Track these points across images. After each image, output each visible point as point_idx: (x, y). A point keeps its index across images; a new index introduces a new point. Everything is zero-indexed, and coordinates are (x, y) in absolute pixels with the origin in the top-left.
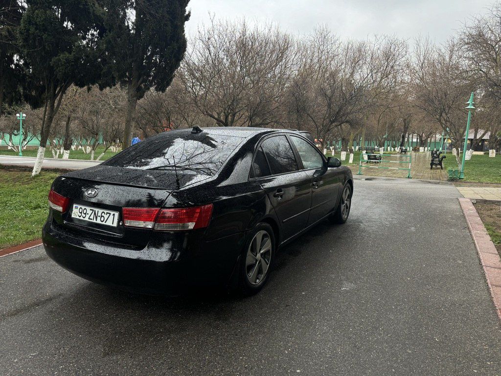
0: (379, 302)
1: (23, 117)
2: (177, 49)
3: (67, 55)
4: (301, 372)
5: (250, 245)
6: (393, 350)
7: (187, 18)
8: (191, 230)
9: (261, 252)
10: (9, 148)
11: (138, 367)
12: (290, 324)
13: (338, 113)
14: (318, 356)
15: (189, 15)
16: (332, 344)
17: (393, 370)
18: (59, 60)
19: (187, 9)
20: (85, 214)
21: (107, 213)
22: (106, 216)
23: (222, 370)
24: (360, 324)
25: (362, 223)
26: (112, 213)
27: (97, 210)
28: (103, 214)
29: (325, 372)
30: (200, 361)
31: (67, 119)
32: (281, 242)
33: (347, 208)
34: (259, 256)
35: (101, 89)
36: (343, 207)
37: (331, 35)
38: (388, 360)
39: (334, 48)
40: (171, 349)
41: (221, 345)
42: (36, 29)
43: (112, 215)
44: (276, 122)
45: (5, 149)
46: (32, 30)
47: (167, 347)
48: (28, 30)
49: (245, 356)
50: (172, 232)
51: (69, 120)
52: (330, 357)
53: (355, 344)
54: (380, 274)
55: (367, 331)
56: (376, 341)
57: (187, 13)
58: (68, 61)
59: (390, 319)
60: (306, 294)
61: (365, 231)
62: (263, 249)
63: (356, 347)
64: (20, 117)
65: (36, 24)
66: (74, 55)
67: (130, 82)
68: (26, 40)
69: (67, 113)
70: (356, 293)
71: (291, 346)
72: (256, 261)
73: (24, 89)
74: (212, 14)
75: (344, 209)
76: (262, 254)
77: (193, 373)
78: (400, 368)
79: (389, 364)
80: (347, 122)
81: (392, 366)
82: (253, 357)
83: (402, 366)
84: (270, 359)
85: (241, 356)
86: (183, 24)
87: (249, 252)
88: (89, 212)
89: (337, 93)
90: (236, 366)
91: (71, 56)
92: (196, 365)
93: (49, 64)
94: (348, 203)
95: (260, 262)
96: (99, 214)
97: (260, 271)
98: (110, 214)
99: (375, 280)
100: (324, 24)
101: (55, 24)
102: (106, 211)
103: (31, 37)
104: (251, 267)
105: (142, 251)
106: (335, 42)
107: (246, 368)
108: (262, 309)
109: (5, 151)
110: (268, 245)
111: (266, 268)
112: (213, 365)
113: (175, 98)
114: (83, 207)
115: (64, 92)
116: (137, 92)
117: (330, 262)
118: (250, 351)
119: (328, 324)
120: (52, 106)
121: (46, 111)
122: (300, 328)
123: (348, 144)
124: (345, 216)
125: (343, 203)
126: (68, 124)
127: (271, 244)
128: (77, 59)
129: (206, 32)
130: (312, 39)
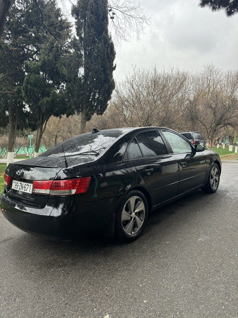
0: (226, 251)
1: (31, 137)
2: (107, 88)
3: (47, 98)
4: (146, 303)
5: (125, 206)
6: (228, 290)
7: (114, 68)
8: (73, 195)
9: (136, 211)
10: (27, 155)
11: (36, 289)
12: (150, 264)
13: (221, 118)
14: (164, 291)
15: (115, 67)
16: (178, 282)
17: (223, 307)
18: (43, 102)
19: (114, 63)
20: (17, 186)
21: (27, 185)
22: (27, 187)
23: (90, 296)
24: (206, 268)
25: (228, 192)
26: (30, 184)
27: (22, 183)
28: (25, 186)
29: (166, 304)
30: (77, 288)
31: (55, 137)
32: (154, 205)
33: (216, 181)
34: (133, 214)
35: (67, 117)
36: (212, 181)
37: (215, 68)
38: (221, 298)
39: (218, 77)
40: (62, 278)
41: (96, 277)
42: (31, 86)
43: (29, 186)
44: (178, 128)
45: (25, 156)
46: (29, 86)
47: (60, 276)
48: (27, 87)
49: (110, 286)
50: (64, 196)
51: (56, 137)
52: (173, 293)
53: (196, 283)
54: (232, 230)
55: (209, 273)
56: (214, 282)
57: (114, 65)
58: (48, 102)
59: (231, 265)
60: (169, 243)
61: (229, 198)
62: (137, 209)
63: (197, 285)
64: (30, 137)
65: (31, 84)
66: (51, 98)
67: (82, 111)
68: (26, 93)
69: (55, 133)
70: (208, 243)
71: (146, 281)
72: (131, 218)
73: (29, 120)
74: (134, 66)
75: (213, 183)
76: (136, 213)
77: (69, 296)
78: (229, 306)
79: (221, 301)
80: (229, 124)
81: (223, 304)
82: (115, 288)
83: (232, 304)
84: (127, 290)
85: (106, 286)
86: (112, 72)
87: (124, 211)
88: (19, 185)
89: (220, 105)
90: (101, 293)
91: (50, 99)
92: (74, 291)
93: (38, 105)
94: (217, 178)
95: (135, 218)
96: (24, 186)
97: (135, 225)
98: (28, 185)
99: (227, 234)
100: (210, 62)
101: (41, 82)
102: (27, 184)
103: (29, 90)
104: (127, 222)
105: (43, 209)
106: (218, 73)
107: (107, 296)
108: (133, 253)
109: (25, 157)
110: (141, 207)
111: (140, 223)
112: (85, 291)
113: (114, 119)
114: (17, 182)
115: (47, 120)
116: (86, 116)
117: (195, 220)
118: (114, 283)
119: (180, 266)
120: (42, 129)
121: (38, 132)
122: (157, 267)
123: (233, 140)
124: (214, 188)
125: (212, 178)
126: (56, 139)
127: (144, 206)
128: (53, 101)
129: (131, 76)
130: (202, 73)
